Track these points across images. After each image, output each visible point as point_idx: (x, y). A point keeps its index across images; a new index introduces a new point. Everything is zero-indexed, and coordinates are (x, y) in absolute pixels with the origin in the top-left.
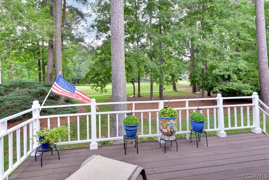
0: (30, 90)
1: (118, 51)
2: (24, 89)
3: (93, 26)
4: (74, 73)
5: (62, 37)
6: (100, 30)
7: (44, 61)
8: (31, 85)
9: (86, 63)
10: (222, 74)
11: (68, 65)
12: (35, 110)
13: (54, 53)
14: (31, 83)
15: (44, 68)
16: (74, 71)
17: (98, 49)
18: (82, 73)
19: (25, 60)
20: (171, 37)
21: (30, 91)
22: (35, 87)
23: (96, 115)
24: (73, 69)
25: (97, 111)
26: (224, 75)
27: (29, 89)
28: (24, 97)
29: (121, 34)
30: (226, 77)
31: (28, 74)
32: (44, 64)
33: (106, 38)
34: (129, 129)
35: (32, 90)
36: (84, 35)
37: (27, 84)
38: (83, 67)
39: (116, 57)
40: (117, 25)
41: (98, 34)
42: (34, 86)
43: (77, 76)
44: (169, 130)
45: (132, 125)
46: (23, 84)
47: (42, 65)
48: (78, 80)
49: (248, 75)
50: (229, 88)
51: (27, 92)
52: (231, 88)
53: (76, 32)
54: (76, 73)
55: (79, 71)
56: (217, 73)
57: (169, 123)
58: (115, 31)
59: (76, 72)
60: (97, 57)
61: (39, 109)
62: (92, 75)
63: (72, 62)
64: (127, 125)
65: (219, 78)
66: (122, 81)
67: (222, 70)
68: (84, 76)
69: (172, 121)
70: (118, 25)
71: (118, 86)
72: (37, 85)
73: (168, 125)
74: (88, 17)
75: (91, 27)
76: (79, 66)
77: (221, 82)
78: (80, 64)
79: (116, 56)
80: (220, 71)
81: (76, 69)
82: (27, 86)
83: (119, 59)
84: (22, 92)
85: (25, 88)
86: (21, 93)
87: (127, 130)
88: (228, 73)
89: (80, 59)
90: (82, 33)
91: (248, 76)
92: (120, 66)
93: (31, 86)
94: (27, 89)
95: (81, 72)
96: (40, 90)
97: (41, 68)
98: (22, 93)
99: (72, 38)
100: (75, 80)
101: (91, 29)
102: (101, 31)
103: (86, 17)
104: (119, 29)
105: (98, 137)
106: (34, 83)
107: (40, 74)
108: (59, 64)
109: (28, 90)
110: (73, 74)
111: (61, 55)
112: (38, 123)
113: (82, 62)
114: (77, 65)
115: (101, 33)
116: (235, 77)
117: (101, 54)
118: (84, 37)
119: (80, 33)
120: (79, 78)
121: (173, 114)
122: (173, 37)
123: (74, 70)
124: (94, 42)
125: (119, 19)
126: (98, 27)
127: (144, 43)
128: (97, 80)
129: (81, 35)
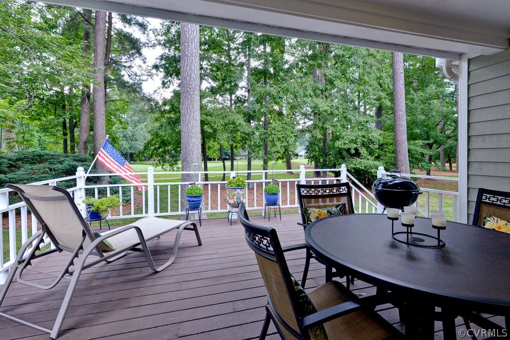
0: (53, 167)
1: (190, 110)
2: (42, 165)
3: (156, 67)
4: (124, 142)
5: (105, 82)
6: (168, 74)
7: (73, 121)
8: (53, 158)
9: (146, 126)
10: (346, 147)
11: (114, 128)
12: (80, 177)
13: (92, 109)
14: (53, 155)
15: (72, 132)
16: (125, 139)
17: (165, 104)
18: (138, 143)
19: (38, 117)
20: (277, 91)
21: (51, 167)
22: (60, 162)
23: (154, 185)
24: (121, 135)
25: (155, 182)
26: (349, 149)
27: (49, 164)
28: (43, 177)
29: (194, 87)
30: (353, 152)
31: (38, 142)
32: (74, 126)
33: (179, 86)
34: (191, 200)
35: (55, 166)
36: (142, 78)
37: (46, 157)
38: (141, 132)
39: (187, 119)
40: (189, 74)
41: (166, 80)
42: (59, 160)
43: (130, 148)
44: (236, 200)
45: (194, 195)
46: (38, 156)
47: (69, 128)
48: (131, 155)
49: (386, 149)
50: (355, 166)
51: (47, 169)
52: (358, 166)
53: (128, 73)
54: (128, 143)
55: (133, 138)
56: (340, 146)
57: (236, 193)
58: (185, 82)
59: (127, 140)
60: (164, 117)
61: (84, 177)
62: (155, 144)
63: (121, 123)
64: (189, 195)
65: (345, 153)
66: (195, 152)
67: (347, 142)
68: (142, 148)
69: (238, 191)
70: (191, 74)
71: (189, 158)
72: (63, 159)
73: (234, 195)
74: (150, 48)
75: (153, 69)
76: (133, 131)
77: (346, 159)
78: (135, 126)
79: (188, 116)
80: (345, 144)
81: (127, 136)
82: (47, 160)
83: (192, 121)
84: (38, 168)
85: (42, 163)
86: (36, 171)
87: (189, 201)
88: (355, 146)
89: (136, 118)
90: (138, 74)
91: (385, 151)
92: (193, 131)
93: (52, 160)
94: (47, 165)
95: (136, 140)
96: (70, 165)
97: (68, 131)
98: (39, 170)
99: (122, 85)
100: (125, 154)
101: (154, 71)
102: (171, 76)
103: (147, 48)
104: (192, 79)
105: (156, 211)
106: (58, 156)
107: (65, 141)
108: (100, 125)
109: (49, 166)
110: (123, 145)
111: (103, 112)
112: (83, 193)
113: (138, 124)
114: (130, 128)
115: (170, 78)
116: (363, 151)
117: (170, 112)
118: (143, 80)
119: (136, 75)
120: (134, 151)
121: (241, 183)
122: (279, 91)
123: (124, 136)
124: (158, 91)
125: (192, 65)
126: (166, 68)
127: (240, 96)
128: (163, 152)
129: (138, 78)
